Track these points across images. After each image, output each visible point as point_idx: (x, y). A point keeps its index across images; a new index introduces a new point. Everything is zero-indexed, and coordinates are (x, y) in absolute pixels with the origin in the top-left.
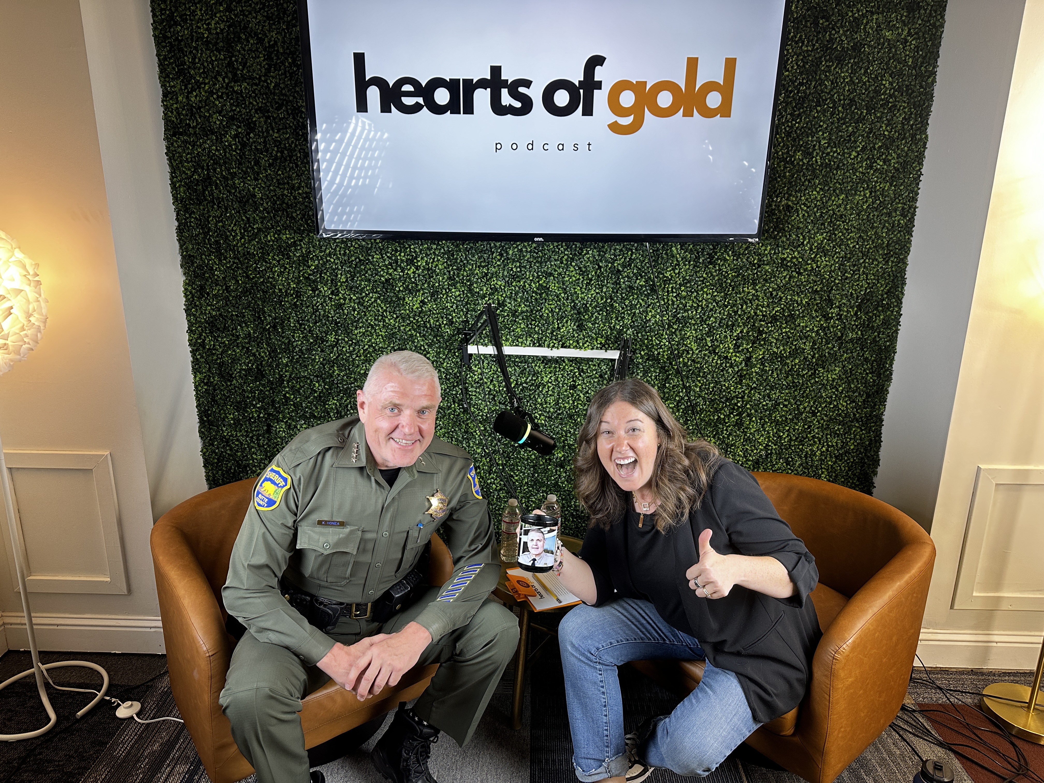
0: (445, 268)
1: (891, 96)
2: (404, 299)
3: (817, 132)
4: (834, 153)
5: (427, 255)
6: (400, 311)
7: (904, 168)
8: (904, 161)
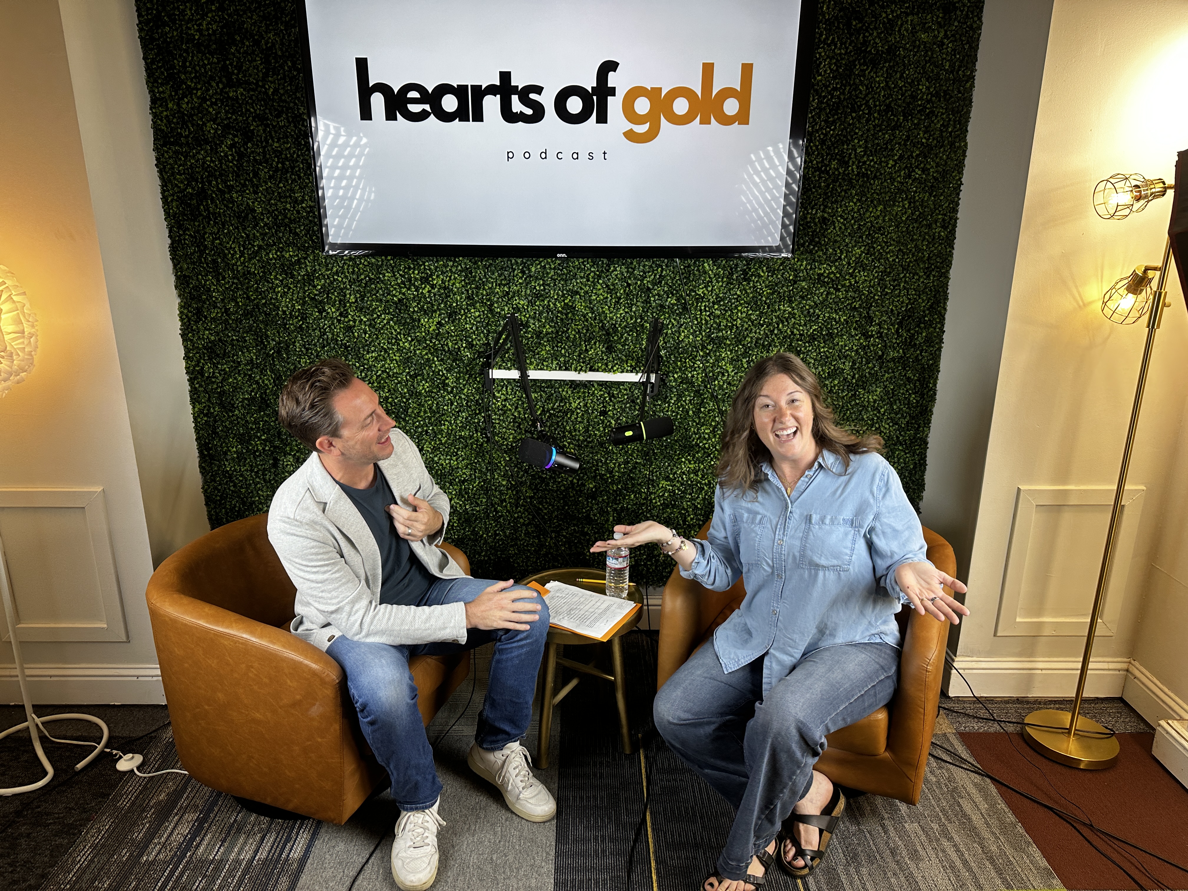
0: (463, 286)
1: (928, 102)
2: (419, 320)
3: (853, 140)
4: (871, 161)
5: (443, 273)
6: (415, 333)
7: (943, 177)
8: (944, 170)
